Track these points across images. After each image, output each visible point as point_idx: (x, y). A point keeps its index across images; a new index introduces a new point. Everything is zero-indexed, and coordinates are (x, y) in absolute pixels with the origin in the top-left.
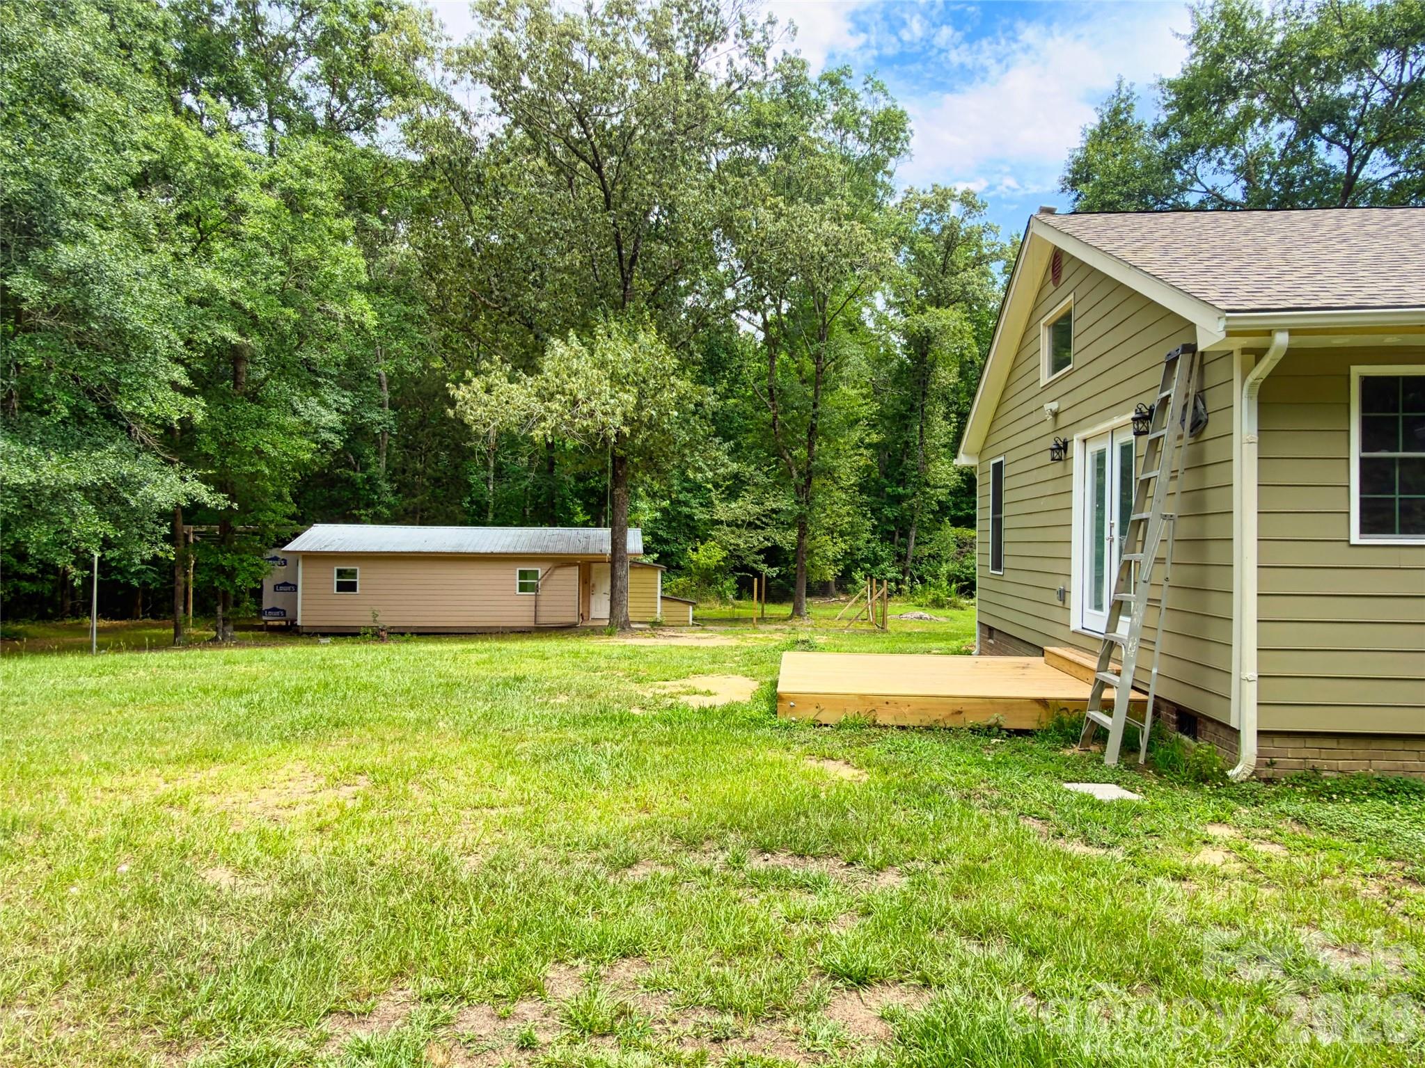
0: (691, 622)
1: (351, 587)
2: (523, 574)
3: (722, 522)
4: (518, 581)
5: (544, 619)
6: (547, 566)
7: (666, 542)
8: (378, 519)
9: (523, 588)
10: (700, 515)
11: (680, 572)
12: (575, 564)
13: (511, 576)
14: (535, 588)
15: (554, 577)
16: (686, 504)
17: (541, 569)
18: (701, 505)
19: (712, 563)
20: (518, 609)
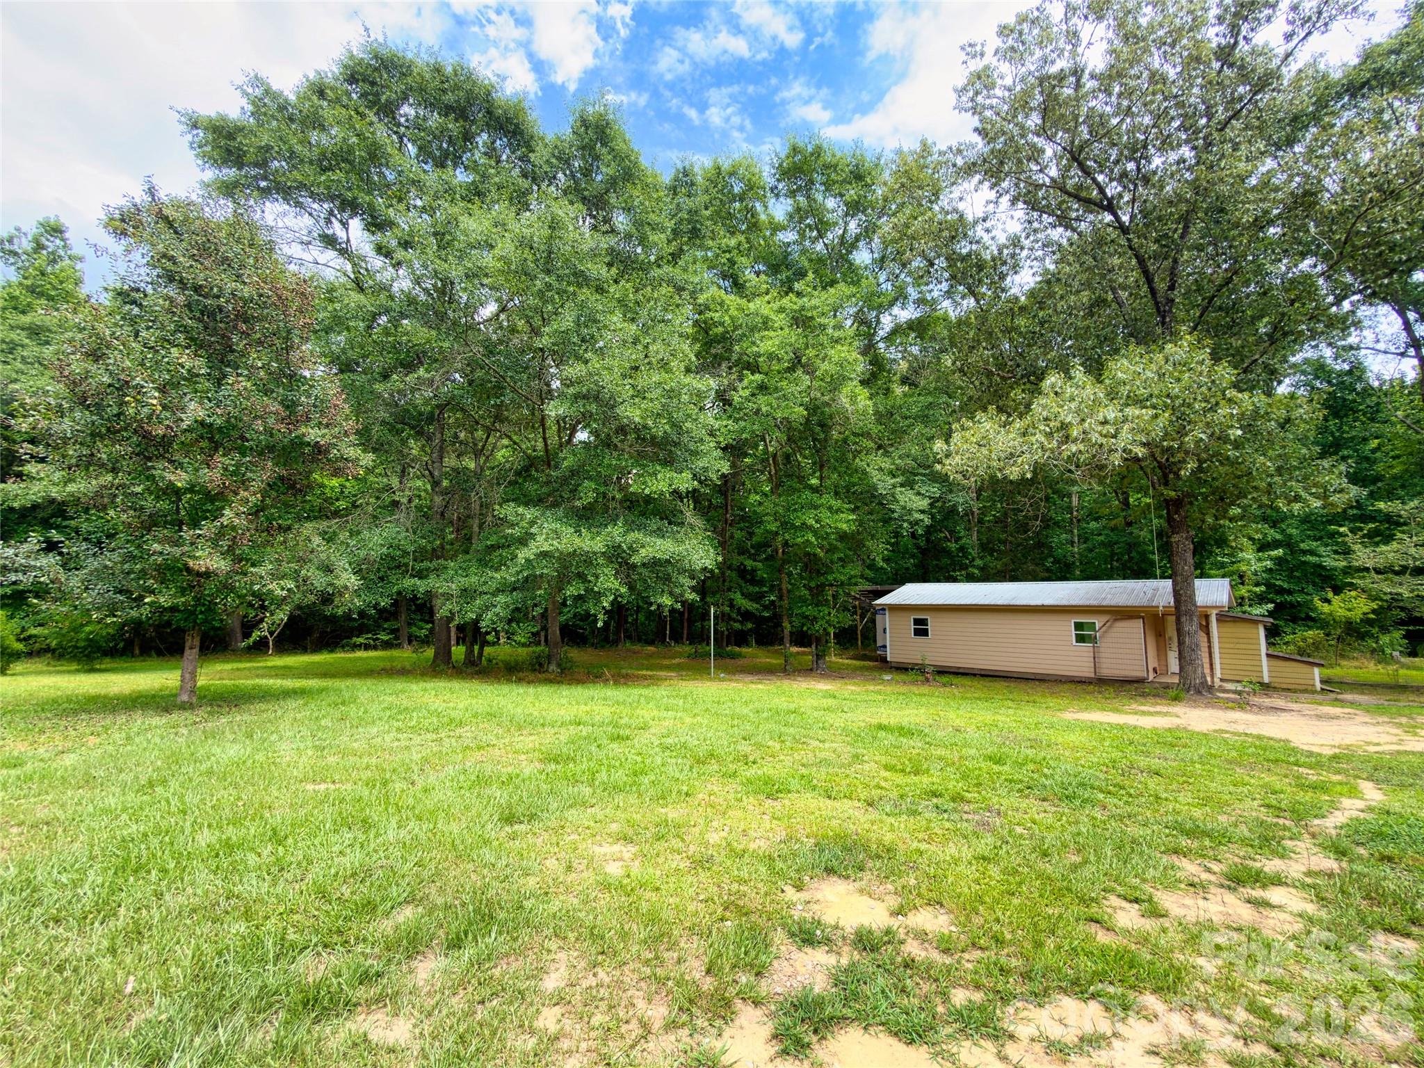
0: (1318, 686)
1: (924, 633)
2: (1079, 626)
3: (1367, 570)
4: (1074, 632)
5: (1107, 670)
6: (1104, 618)
7: (1290, 592)
8: (971, 579)
9: (1080, 639)
10: (1332, 562)
11: (1310, 623)
12: (1139, 617)
13: (1067, 628)
14: (1093, 640)
15: (1114, 630)
16: (1312, 552)
17: (1098, 621)
18: (1336, 552)
19: (1357, 615)
20: (1077, 660)
